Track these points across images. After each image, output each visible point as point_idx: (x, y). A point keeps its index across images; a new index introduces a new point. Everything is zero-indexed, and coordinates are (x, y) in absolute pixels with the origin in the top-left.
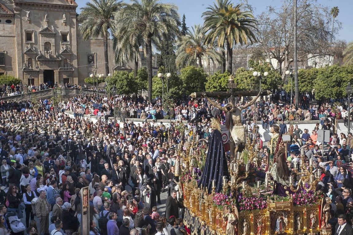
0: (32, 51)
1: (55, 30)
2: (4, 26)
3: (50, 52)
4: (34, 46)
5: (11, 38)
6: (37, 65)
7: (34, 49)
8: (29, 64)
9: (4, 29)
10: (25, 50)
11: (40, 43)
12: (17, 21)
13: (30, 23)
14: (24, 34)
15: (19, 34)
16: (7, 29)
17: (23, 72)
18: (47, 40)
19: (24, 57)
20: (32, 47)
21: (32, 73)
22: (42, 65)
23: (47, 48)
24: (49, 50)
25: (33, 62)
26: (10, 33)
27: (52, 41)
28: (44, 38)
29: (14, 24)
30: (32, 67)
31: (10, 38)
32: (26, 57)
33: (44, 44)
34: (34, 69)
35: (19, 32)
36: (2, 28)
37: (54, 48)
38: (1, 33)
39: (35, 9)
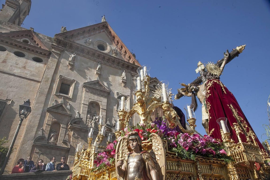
0: (64, 109)
1: (109, 88)
2: (26, 63)
3: (96, 119)
4: (70, 102)
5: (32, 82)
6: (67, 137)
7: (68, 107)
8: (51, 131)
9: (25, 67)
10: (51, 103)
11: (81, 100)
12: (52, 62)
13: (72, 69)
14: (57, 80)
15: (48, 79)
16: (29, 69)
17: (34, 146)
18: (95, 98)
19: (45, 117)
20: (66, 103)
21: (53, 151)
22: (77, 138)
23: (93, 112)
24: (94, 116)
25: (62, 131)
26: (33, 75)
27: (103, 102)
28: (89, 94)
29: (45, 64)
30: (56, 139)
31: (29, 81)
32: (48, 118)
33: (88, 104)
34: (60, 143)
35: (49, 76)
36: (21, 65)
37: (105, 114)
38: (17, 71)
39: (84, 56)
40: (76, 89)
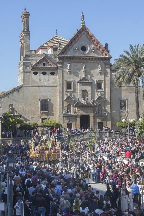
0: (71, 98)
1: (91, 79)
2: (48, 77)
3: (86, 99)
4: (73, 93)
6: (75, 111)
7: (73, 96)
8: (68, 109)
9: (49, 80)
10: (65, 97)
11: (78, 91)
12: (59, 72)
13: (70, 74)
14: (65, 83)
15: (61, 84)
16: (51, 80)
17: (63, 117)
18: (84, 88)
19: (64, 103)
20: (71, 95)
21: (71, 117)
22: (79, 110)
23: (84, 95)
24: (85, 97)
25: (72, 108)
26: (53, 83)
27: (89, 89)
28: (81, 86)
29: (57, 75)
30: (71, 112)
31: (53, 87)
32: (66, 104)
33: (81, 92)
34: (73, 114)
35: (60, 82)
36: (47, 79)
37: (90, 95)
38: (46, 84)
39: (75, 62)
40: (74, 85)
